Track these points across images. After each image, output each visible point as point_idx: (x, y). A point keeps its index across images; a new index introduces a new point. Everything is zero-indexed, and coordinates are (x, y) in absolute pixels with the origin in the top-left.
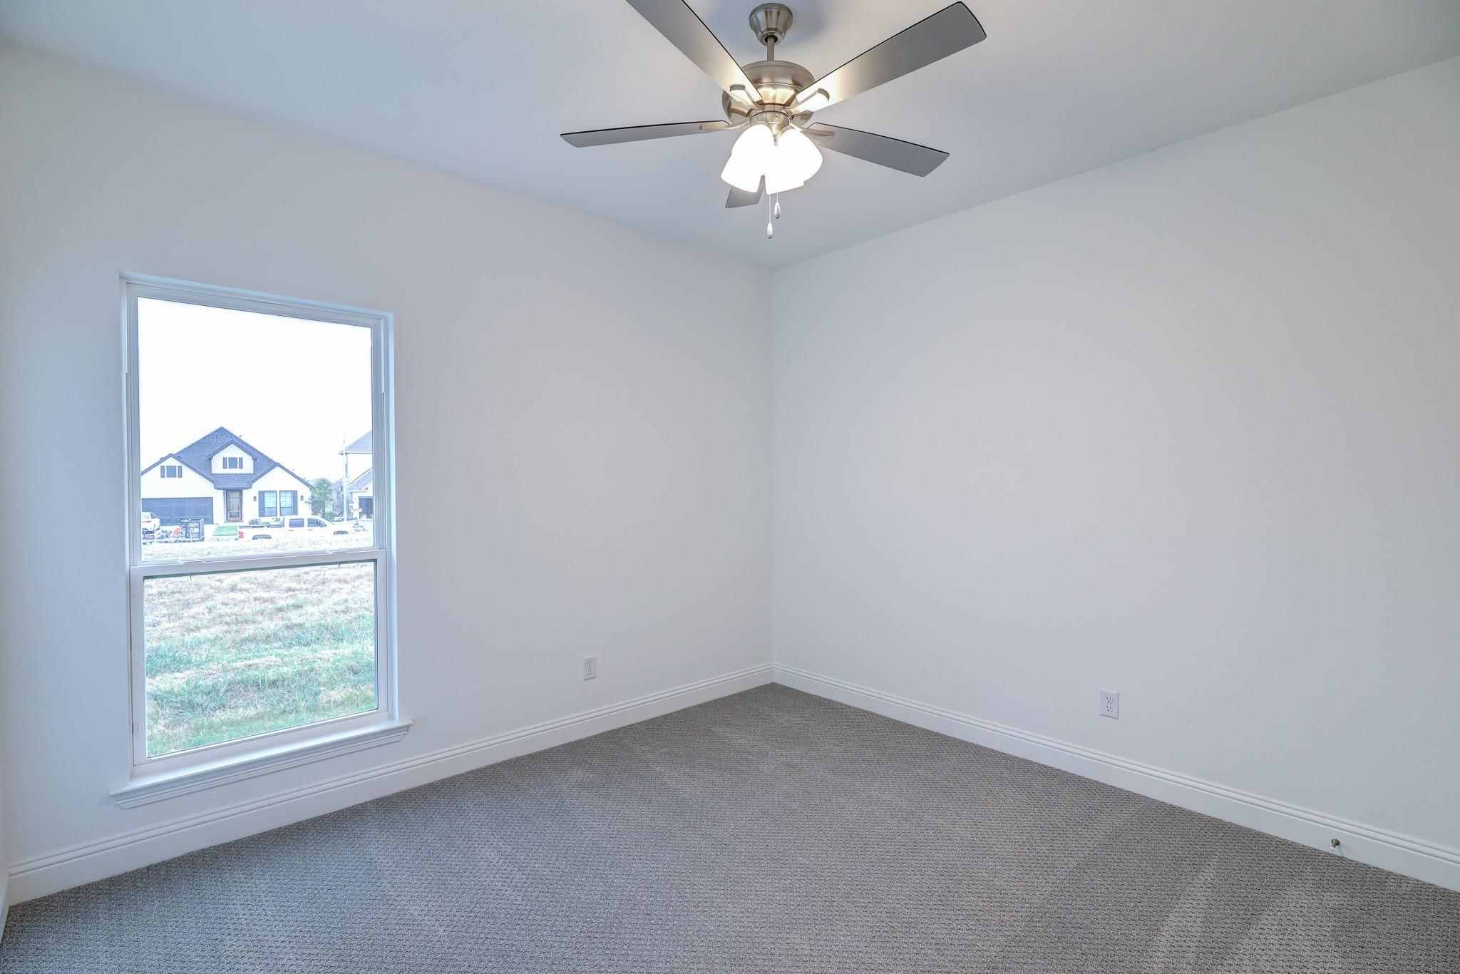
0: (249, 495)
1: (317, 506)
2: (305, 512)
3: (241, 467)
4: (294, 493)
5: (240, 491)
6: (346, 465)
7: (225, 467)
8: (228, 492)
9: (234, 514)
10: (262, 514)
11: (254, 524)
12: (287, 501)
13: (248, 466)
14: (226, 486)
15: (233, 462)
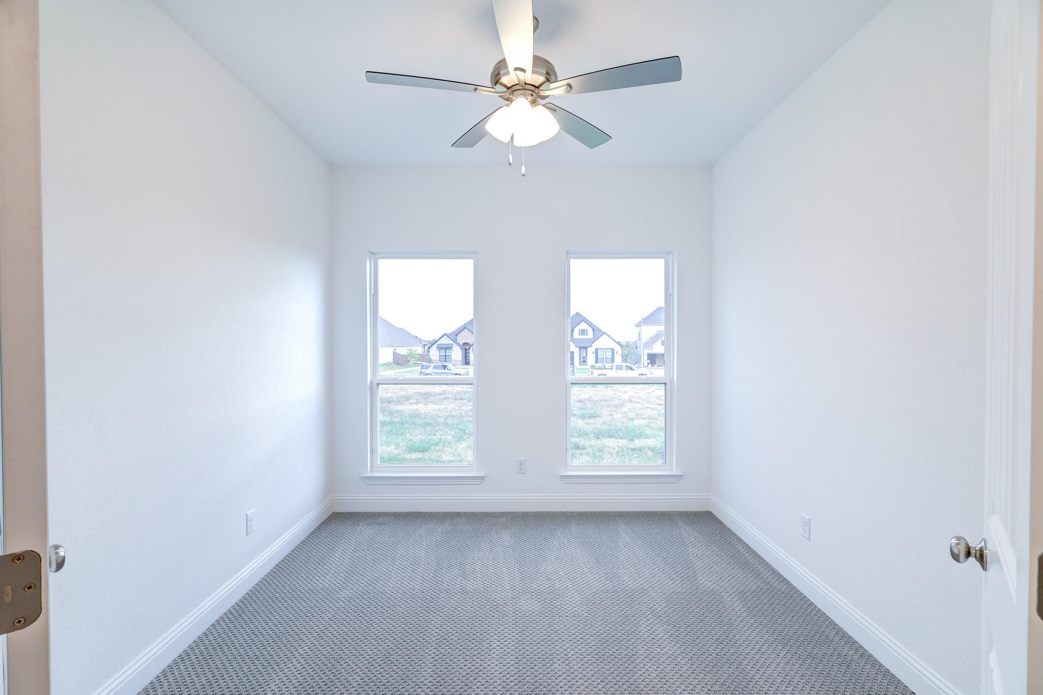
0: (591, 350)
1: (625, 358)
2: (618, 360)
3: (587, 335)
4: (613, 350)
5: (586, 348)
6: (639, 333)
7: (579, 335)
8: (581, 348)
9: (584, 361)
10: (596, 362)
11: (593, 367)
12: (609, 355)
13: (590, 335)
14: (580, 346)
15: (583, 332)
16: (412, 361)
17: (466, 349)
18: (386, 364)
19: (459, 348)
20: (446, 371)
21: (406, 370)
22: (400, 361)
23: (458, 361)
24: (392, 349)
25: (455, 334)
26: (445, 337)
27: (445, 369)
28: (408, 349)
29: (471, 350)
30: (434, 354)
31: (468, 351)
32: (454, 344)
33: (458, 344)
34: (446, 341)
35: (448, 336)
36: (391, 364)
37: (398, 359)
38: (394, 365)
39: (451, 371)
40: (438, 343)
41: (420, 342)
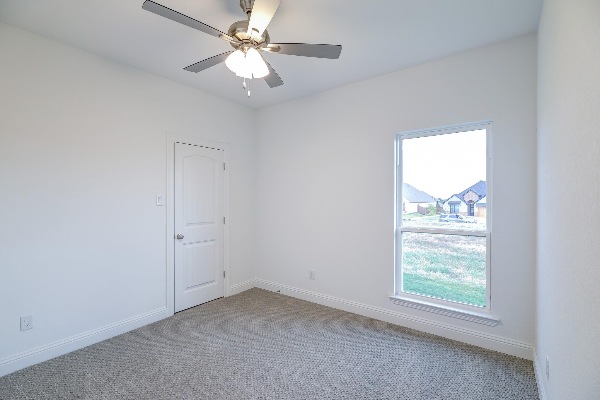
16: (432, 212)
17: (470, 205)
18: (413, 213)
19: (466, 204)
20: (459, 219)
21: (427, 217)
22: (422, 212)
23: (465, 213)
24: (417, 204)
25: (462, 194)
26: (455, 196)
27: (458, 218)
28: (429, 204)
29: (475, 206)
30: (446, 207)
31: (472, 206)
32: (462, 201)
33: (465, 201)
34: (455, 199)
35: (456, 196)
36: (417, 213)
37: (421, 210)
38: (418, 214)
39: (463, 220)
40: (450, 200)
41: (435, 200)
